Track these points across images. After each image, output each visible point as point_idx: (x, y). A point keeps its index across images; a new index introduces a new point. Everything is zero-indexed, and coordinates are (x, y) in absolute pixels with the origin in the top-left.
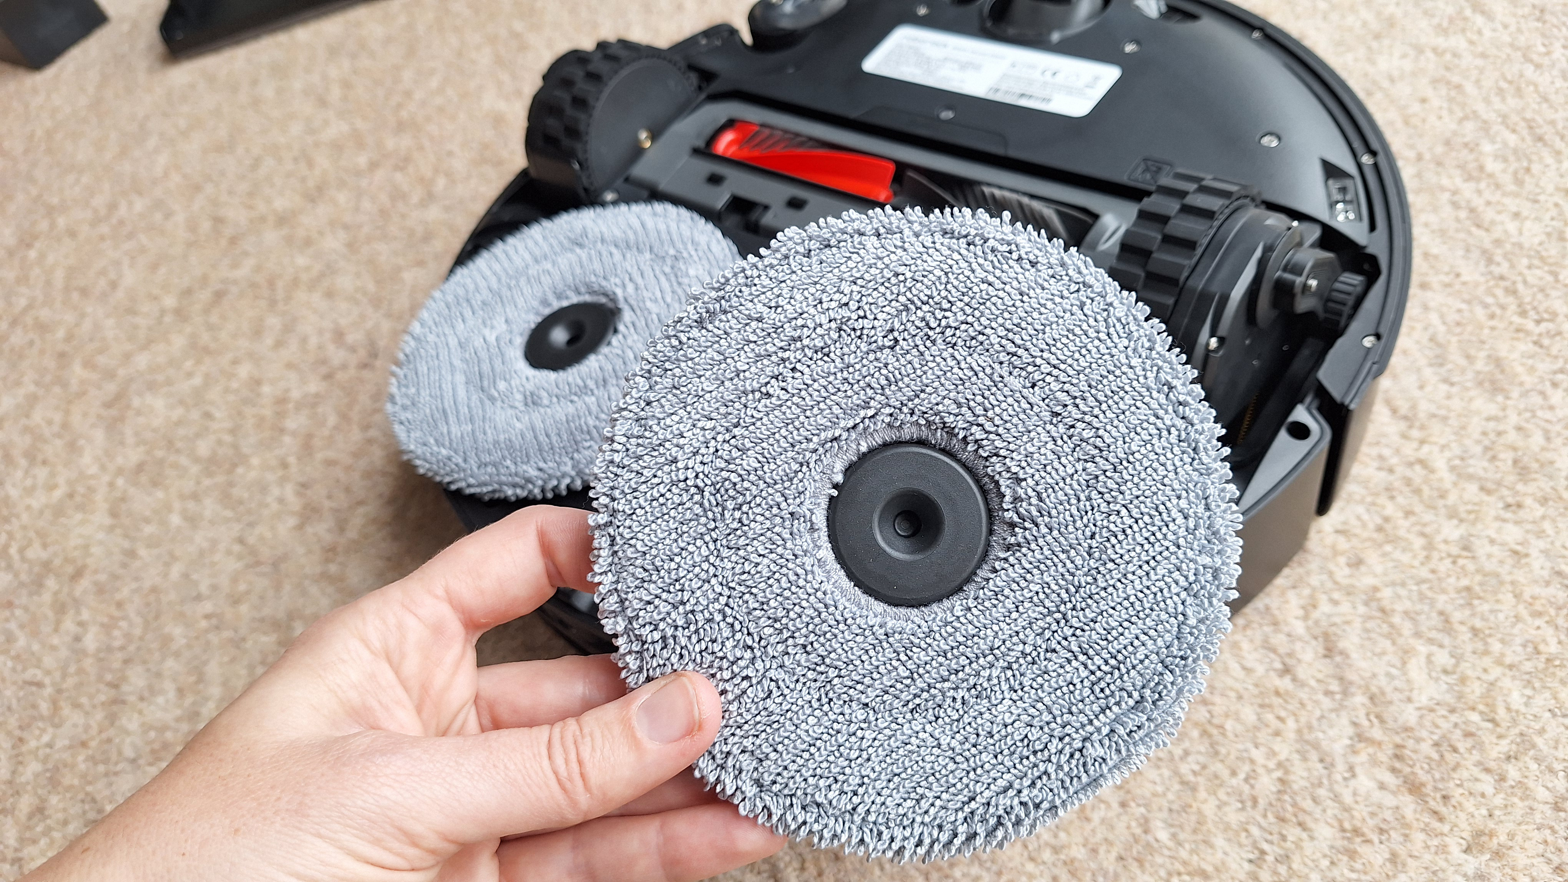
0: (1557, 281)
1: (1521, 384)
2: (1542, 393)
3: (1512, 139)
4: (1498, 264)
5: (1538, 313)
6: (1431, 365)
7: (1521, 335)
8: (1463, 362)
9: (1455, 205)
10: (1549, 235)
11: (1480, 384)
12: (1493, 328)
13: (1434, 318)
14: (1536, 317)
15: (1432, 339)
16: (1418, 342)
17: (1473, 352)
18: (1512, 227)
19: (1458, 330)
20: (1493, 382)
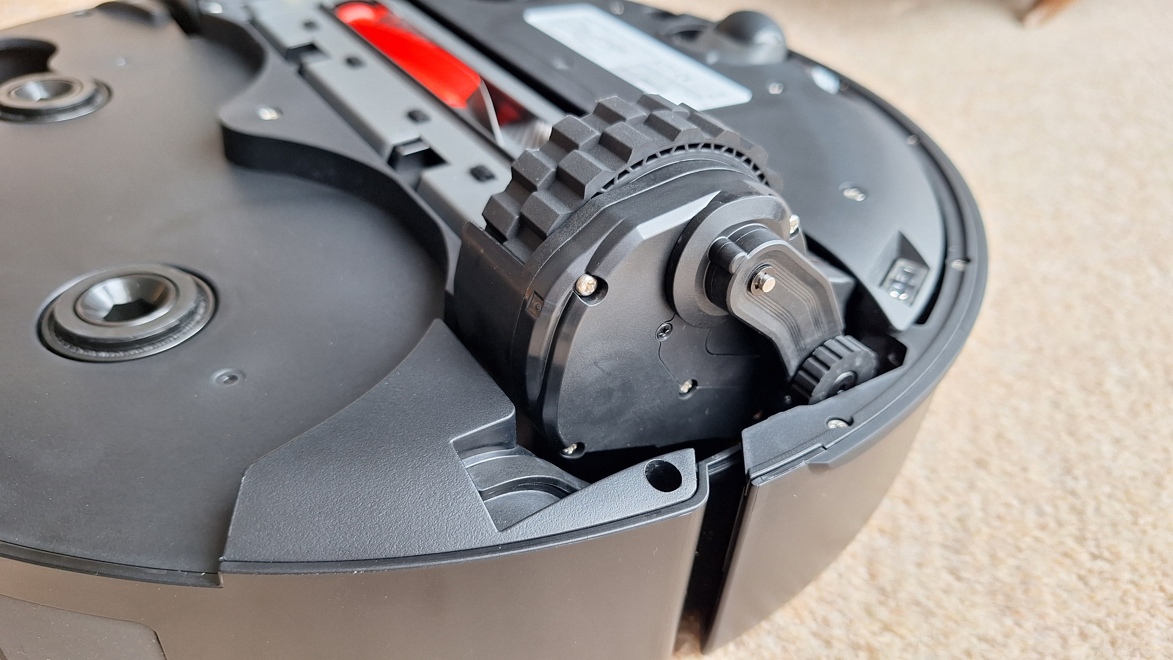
0: (1135, 523)
1: (1042, 616)
2: (1064, 640)
3: (1143, 374)
4: (1075, 478)
5: (1098, 546)
6: (945, 547)
7: (1068, 562)
8: (984, 559)
9: (1056, 405)
10: (1145, 474)
11: (992, 593)
12: (1037, 539)
13: (975, 500)
14: (1094, 550)
15: (961, 520)
16: (943, 516)
17: (1001, 554)
18: (1107, 449)
19: (996, 523)
20: (1008, 597)
